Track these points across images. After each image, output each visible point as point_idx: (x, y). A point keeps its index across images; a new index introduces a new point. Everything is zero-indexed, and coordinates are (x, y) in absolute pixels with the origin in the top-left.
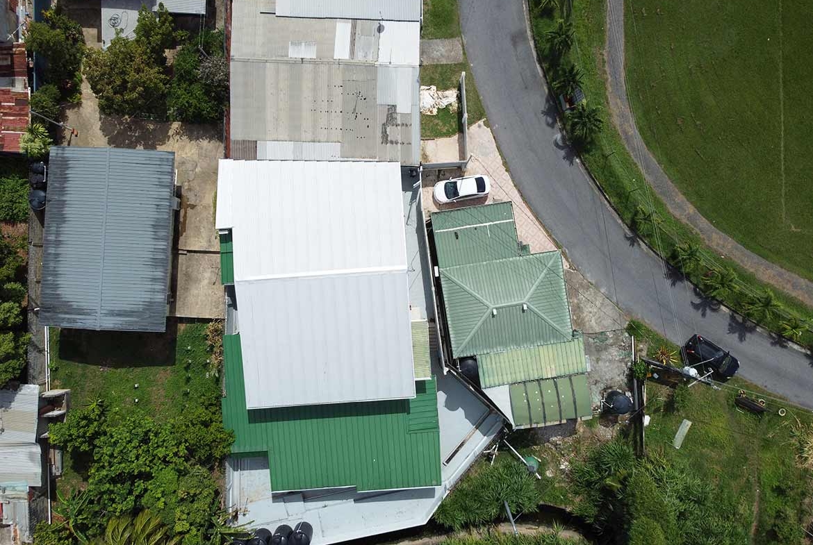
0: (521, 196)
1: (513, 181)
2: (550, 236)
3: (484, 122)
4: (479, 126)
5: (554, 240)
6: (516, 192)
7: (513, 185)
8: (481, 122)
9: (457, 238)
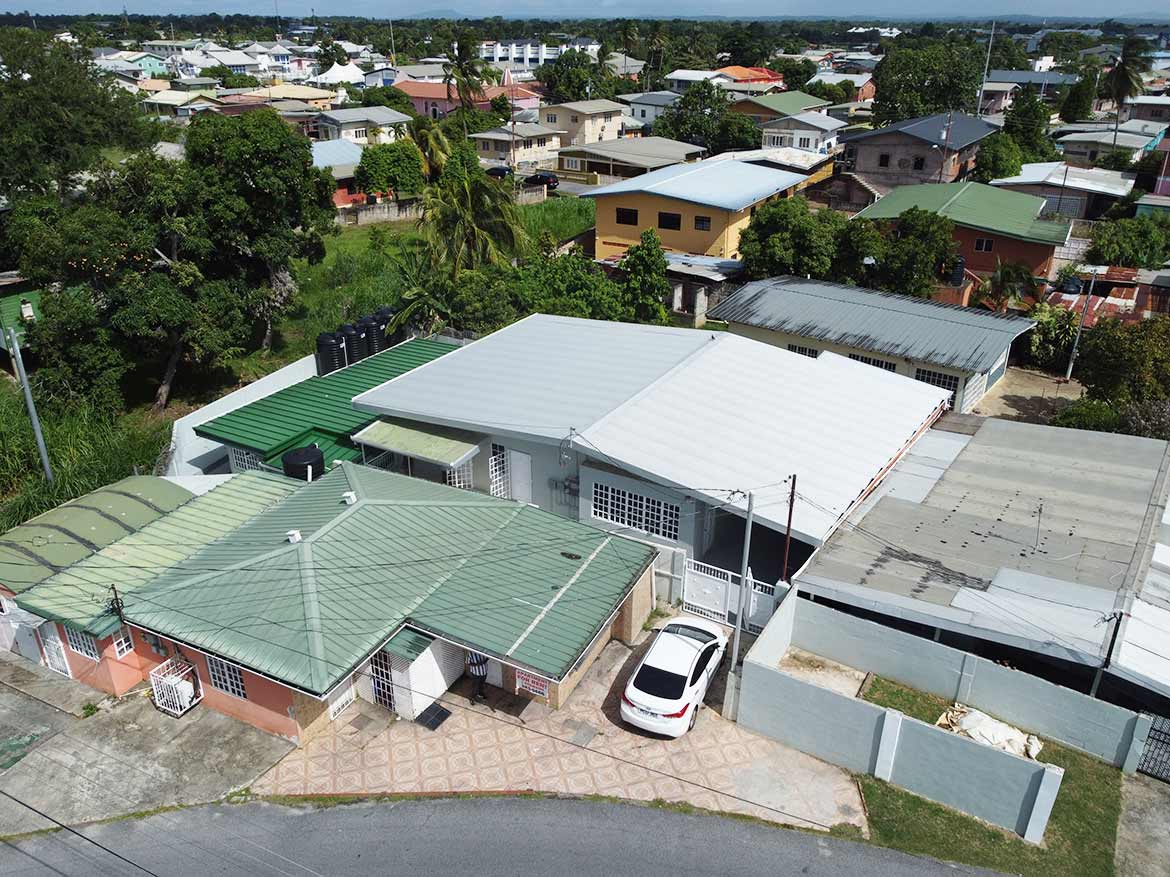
0: (554, 797)
1: (613, 800)
2: (380, 798)
3: (858, 829)
4: (847, 810)
5: (360, 799)
6: (576, 790)
7: (605, 793)
8: (859, 819)
9: (563, 554)
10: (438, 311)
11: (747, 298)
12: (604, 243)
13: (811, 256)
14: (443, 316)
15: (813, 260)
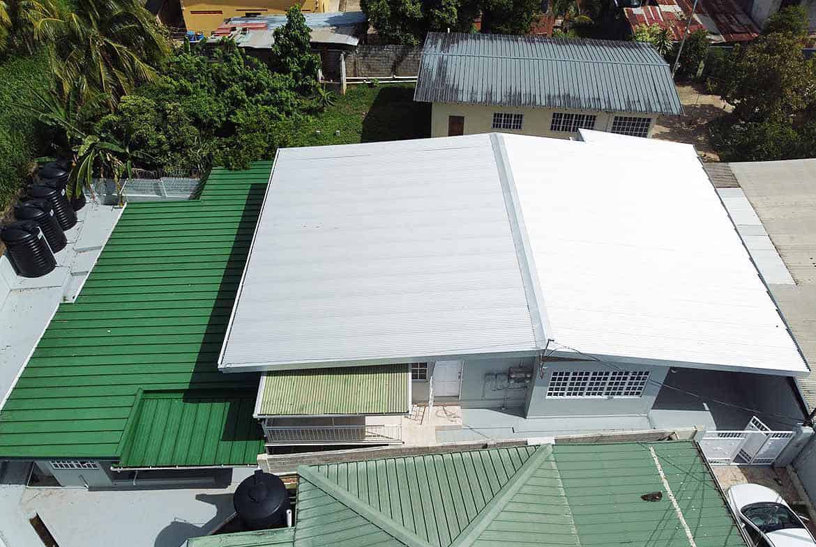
10: (115, 153)
11: (436, 67)
12: (192, 12)
13: (440, 8)
14: (123, 157)
15: (442, 11)
